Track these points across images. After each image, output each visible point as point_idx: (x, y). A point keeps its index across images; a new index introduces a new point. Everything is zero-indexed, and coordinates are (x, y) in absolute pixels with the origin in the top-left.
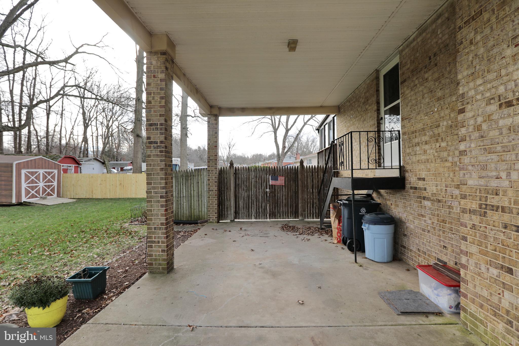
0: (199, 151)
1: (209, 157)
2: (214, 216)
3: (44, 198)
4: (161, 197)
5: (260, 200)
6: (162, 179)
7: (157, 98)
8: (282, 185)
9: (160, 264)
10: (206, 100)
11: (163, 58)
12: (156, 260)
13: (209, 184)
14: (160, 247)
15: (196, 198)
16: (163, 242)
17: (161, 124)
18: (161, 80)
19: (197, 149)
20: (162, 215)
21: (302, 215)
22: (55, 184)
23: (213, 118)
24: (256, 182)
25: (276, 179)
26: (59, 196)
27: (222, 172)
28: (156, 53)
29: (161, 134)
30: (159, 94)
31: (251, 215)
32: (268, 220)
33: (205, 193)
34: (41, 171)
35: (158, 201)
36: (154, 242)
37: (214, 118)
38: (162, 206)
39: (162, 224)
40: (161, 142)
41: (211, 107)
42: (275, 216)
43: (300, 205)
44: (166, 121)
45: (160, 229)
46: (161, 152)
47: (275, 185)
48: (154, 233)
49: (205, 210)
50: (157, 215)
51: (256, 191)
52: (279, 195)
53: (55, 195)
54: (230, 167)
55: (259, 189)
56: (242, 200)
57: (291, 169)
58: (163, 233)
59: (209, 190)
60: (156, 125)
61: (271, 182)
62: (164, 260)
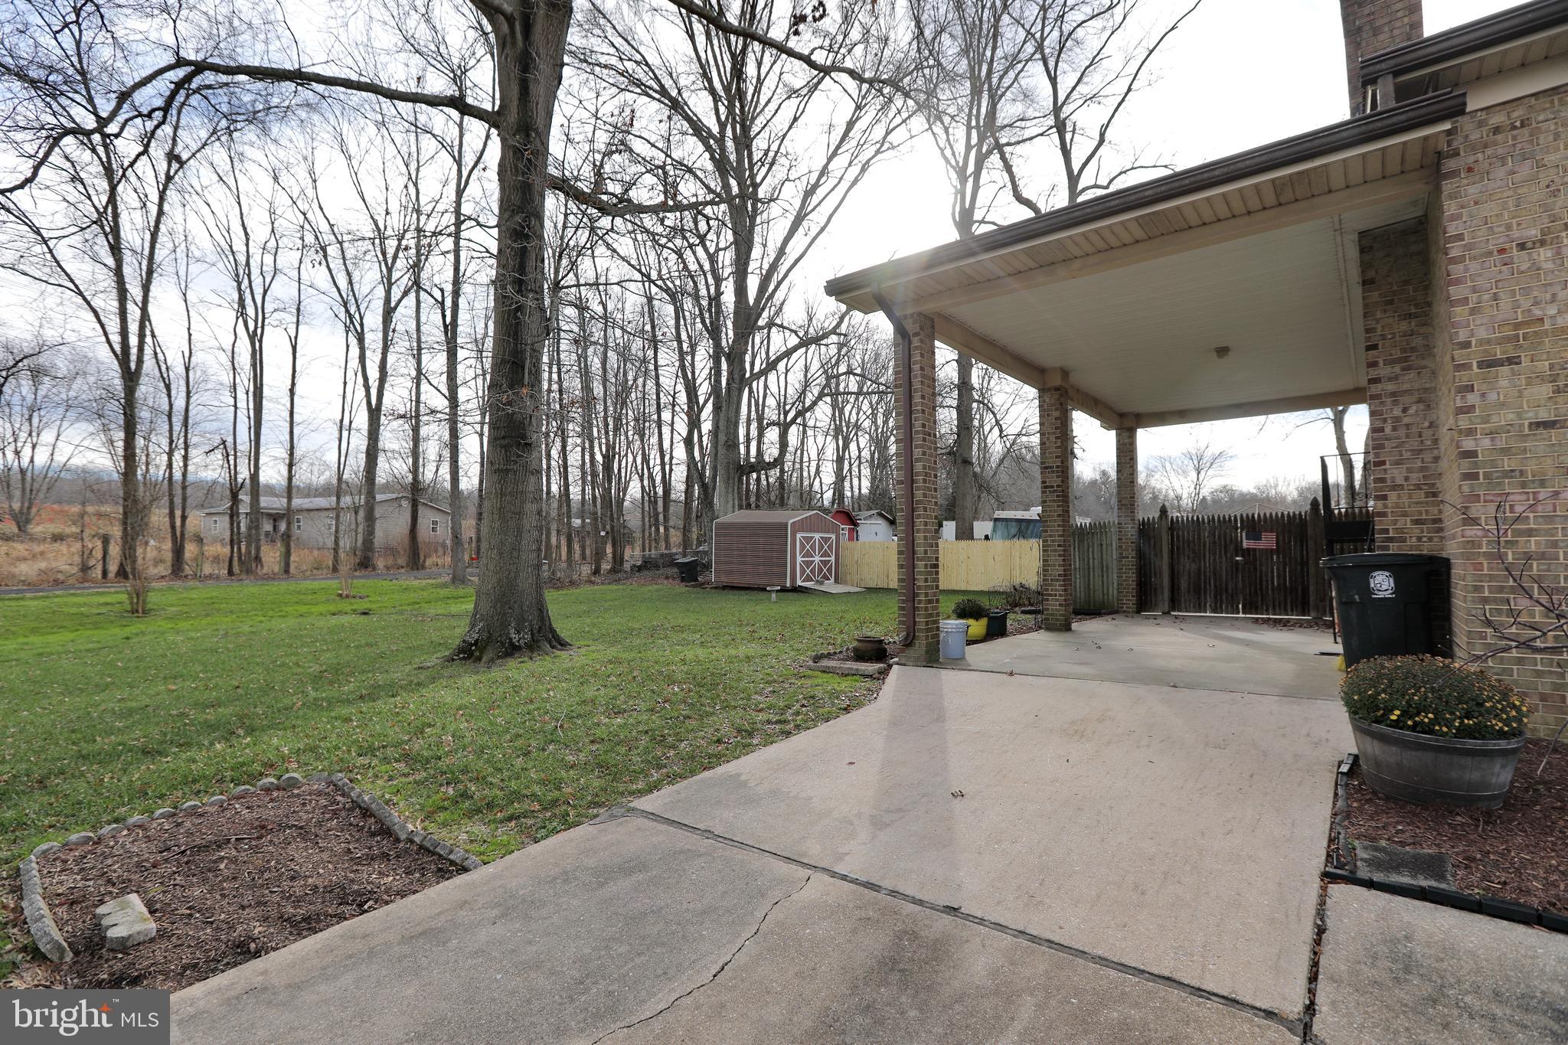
0: (1103, 483)
1: (1120, 501)
2: (1130, 601)
3: (822, 583)
4: (1059, 546)
5: (1224, 577)
6: (1059, 526)
7: (1053, 438)
8: (1272, 550)
9: (1057, 620)
10: (1111, 409)
11: (1056, 395)
12: (1052, 615)
13: (1121, 547)
14: (1057, 600)
15: (1098, 572)
16: (1060, 595)
17: (1058, 467)
18: (1056, 419)
19: (1098, 478)
20: (1060, 565)
21: (1317, 608)
22: (833, 559)
23: (1125, 434)
24: (1214, 543)
25: (1258, 538)
26: (837, 581)
27: (1145, 530)
28: (1049, 389)
29: (1058, 477)
30: (1054, 433)
31: (1205, 605)
32: (1241, 615)
33: (1115, 562)
34: (817, 536)
35: (1056, 551)
36: (1051, 595)
37: (1127, 434)
38: (1060, 556)
39: (1060, 575)
40: (1058, 486)
41: (1122, 415)
42: (1256, 608)
43: (1312, 588)
44: (1062, 462)
45: (1057, 580)
46: (1058, 496)
47: (1254, 550)
48: (1050, 585)
49: (1113, 592)
50: (1054, 565)
51: (1215, 560)
52: (1264, 569)
53: (833, 580)
54: (1161, 517)
55: (1220, 557)
56: (1186, 578)
57: (1292, 518)
58: (1060, 586)
59: (1121, 557)
60: (1052, 467)
61: (1245, 544)
62: (1061, 615)
